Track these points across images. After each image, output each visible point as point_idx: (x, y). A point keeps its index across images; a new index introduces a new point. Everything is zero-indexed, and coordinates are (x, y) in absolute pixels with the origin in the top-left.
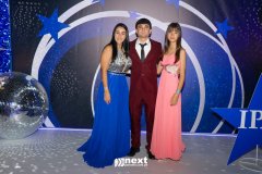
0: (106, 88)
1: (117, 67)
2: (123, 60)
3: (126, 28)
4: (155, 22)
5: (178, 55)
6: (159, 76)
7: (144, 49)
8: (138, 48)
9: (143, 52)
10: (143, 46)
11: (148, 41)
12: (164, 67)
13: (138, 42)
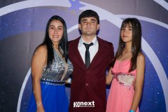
0: (39, 104)
1: (54, 74)
2: (61, 65)
3: (63, 22)
4: (103, 14)
5: (134, 61)
6: (109, 87)
7: (89, 50)
8: (82, 49)
9: (87, 54)
10: (87, 46)
11: (94, 40)
12: (116, 75)
13: (82, 41)
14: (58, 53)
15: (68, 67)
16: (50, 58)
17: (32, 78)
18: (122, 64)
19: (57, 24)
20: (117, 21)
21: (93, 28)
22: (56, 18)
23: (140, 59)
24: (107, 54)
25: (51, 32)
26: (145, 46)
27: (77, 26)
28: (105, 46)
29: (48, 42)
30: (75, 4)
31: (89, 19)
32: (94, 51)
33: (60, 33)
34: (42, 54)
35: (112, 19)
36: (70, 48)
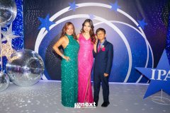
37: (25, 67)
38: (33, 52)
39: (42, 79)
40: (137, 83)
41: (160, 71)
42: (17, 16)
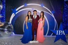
0: (27, 26)
1: (29, 21)
6: (38, 23)
7: (35, 17)
10: (35, 16)
11: (36, 15)
12: (40, 21)
13: (34, 15)
14: (30, 17)
15: (31, 20)
16: (28, 18)
17: (25, 21)
18: (41, 19)
19: (29, 12)
20: (40, 12)
21: (36, 13)
22: (29, 11)
23: (44, 18)
24: (38, 18)
25: (29, 14)
26: (45, 16)
27: (33, 13)
28: (38, 16)
29: (28, 15)
30: (33, 9)
31: (35, 12)
32: (36, 17)
33: (30, 14)
34: (27, 17)
35: (39, 12)
36: (32, 16)
37: (5, 29)
38: (9, 23)
39: (12, 34)
40: (51, 36)
41: (60, 31)
42: (3, 8)
